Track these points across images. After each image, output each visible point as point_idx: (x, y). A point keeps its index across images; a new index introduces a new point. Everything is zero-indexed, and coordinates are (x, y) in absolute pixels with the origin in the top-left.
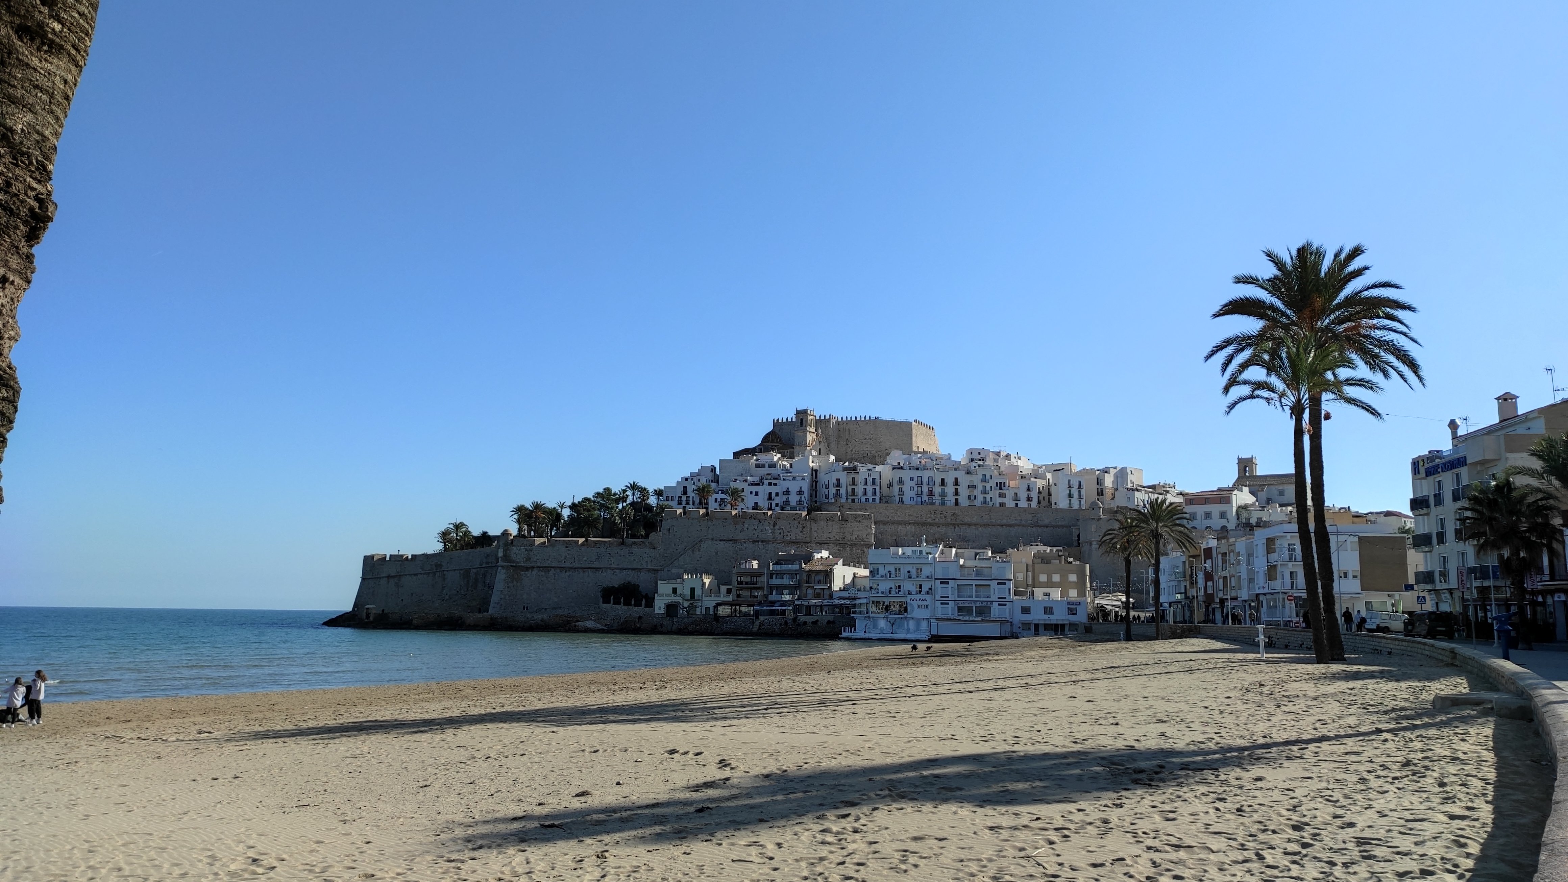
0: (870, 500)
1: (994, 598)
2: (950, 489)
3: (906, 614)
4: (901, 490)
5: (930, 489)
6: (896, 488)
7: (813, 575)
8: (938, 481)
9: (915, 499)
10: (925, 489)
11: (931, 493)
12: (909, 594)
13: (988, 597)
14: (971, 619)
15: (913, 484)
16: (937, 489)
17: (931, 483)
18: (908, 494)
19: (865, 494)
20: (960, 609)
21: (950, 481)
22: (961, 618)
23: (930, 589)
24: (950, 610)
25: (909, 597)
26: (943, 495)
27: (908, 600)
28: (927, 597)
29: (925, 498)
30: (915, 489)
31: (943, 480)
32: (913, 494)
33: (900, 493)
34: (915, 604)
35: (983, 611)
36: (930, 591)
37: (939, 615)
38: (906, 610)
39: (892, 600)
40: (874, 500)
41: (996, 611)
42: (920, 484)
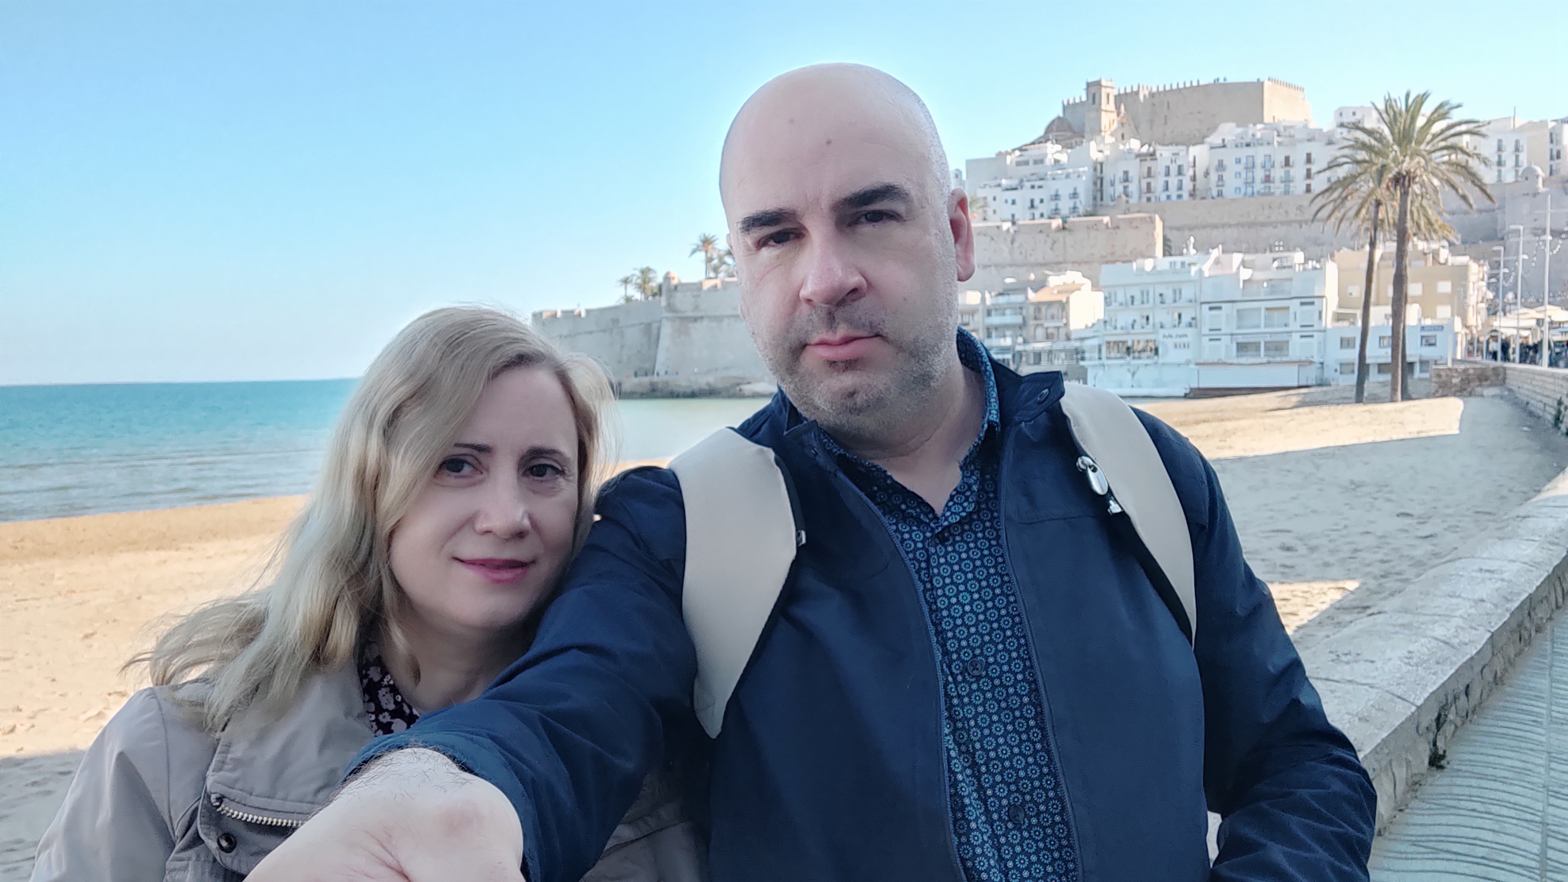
0: (1174, 197)
1: (1294, 326)
2: (1298, 171)
3: (1156, 358)
4: (1221, 178)
5: (1267, 173)
6: (1214, 177)
7: (1043, 309)
8: (1280, 159)
9: (1243, 190)
10: (1260, 174)
11: (1268, 179)
12: (1162, 327)
13: (1286, 325)
14: (1258, 360)
15: (1240, 168)
16: (1278, 173)
17: (1269, 164)
18: (1232, 183)
19: (1167, 188)
20: (1242, 347)
21: (1299, 159)
22: (1243, 360)
23: (1193, 319)
24: (1225, 349)
25: (1162, 332)
26: (1287, 180)
27: (1160, 338)
28: (1190, 331)
29: (1259, 186)
30: (1243, 175)
31: (1287, 159)
32: (1239, 183)
33: (1220, 183)
34: (1170, 342)
35: (1278, 348)
36: (1194, 322)
37: (1206, 357)
38: (1156, 351)
39: (1136, 338)
40: (1180, 196)
41: (1297, 348)
42: (1250, 167)
